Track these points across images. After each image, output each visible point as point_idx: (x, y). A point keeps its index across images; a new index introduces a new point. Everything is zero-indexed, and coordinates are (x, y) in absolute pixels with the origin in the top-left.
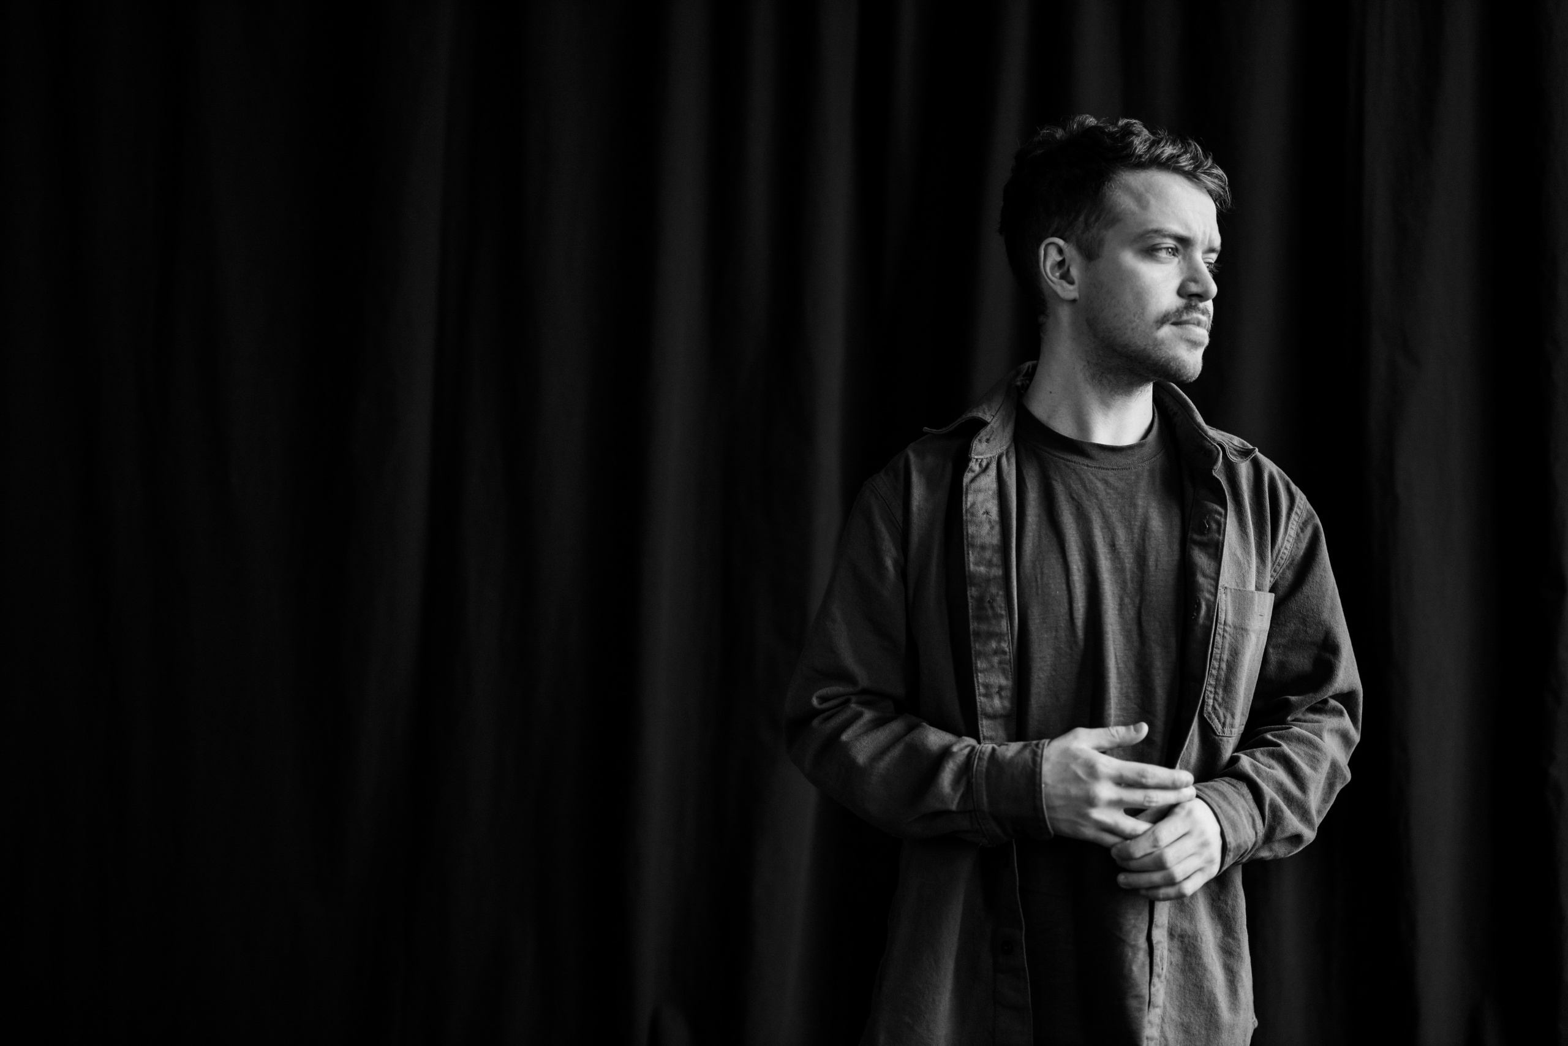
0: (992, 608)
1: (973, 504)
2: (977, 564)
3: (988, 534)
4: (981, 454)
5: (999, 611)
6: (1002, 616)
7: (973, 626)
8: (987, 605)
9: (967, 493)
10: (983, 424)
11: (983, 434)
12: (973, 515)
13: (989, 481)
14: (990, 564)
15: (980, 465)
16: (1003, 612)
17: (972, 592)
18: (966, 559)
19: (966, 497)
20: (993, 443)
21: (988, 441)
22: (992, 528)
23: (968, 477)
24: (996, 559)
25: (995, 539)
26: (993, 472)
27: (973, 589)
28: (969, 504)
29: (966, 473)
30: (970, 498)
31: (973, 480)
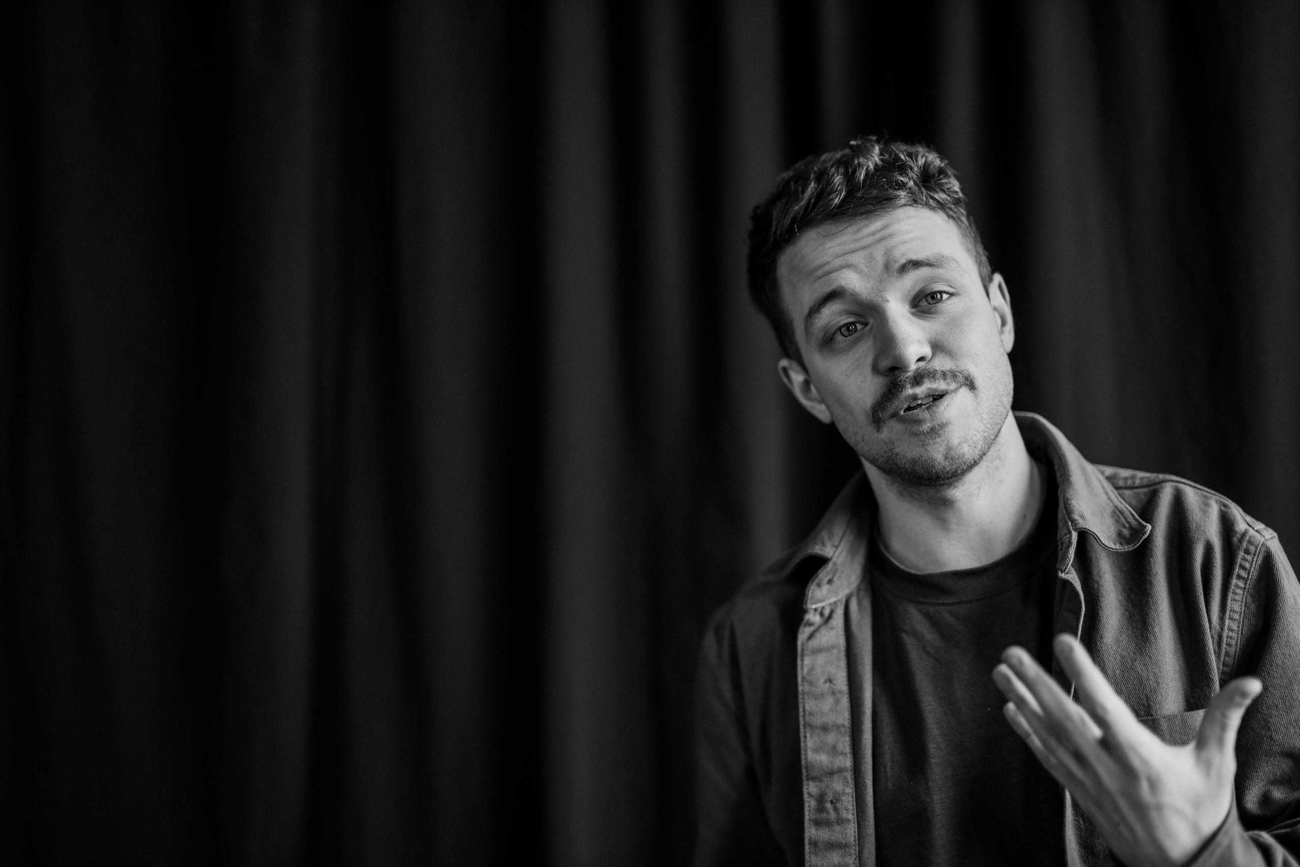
0: (836, 810)
1: (811, 670)
2: (816, 751)
3: (832, 710)
4: (821, 601)
5: (844, 815)
6: (848, 820)
7: (811, 832)
8: (829, 806)
9: (802, 655)
10: (822, 561)
11: (824, 574)
12: (811, 683)
13: (834, 635)
14: (834, 751)
15: (822, 614)
16: (850, 817)
17: (810, 789)
18: (802, 744)
19: (802, 660)
20: (837, 582)
21: (830, 582)
22: (837, 701)
23: (803, 634)
24: (845, 744)
25: (844, 717)
26: (838, 620)
27: (811, 784)
28: (806, 669)
29: (801, 629)
30: (807, 661)
31: (811, 637)
